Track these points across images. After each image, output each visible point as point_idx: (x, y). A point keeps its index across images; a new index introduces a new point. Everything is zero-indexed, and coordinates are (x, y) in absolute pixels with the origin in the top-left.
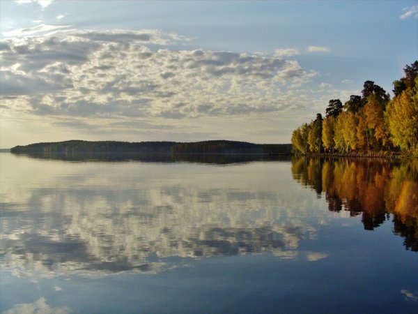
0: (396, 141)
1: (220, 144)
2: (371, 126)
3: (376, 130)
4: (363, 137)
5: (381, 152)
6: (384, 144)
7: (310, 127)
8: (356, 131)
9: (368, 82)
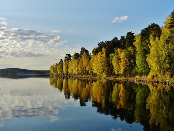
0: (95, 72)
1: (15, 70)
2: (84, 65)
3: (87, 67)
4: (81, 70)
5: (89, 75)
6: (89, 72)
7: (58, 64)
8: (78, 67)
9: (83, 48)
